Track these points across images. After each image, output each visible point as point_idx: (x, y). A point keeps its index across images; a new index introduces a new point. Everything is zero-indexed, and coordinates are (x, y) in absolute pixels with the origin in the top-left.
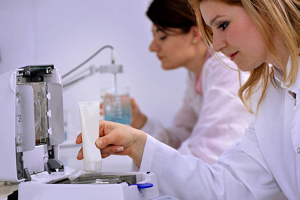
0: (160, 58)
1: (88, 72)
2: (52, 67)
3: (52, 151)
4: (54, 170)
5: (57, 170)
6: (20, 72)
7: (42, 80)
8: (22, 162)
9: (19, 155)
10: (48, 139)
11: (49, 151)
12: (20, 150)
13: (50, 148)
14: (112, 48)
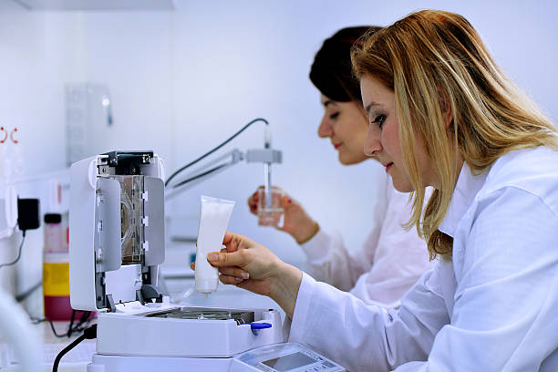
0: (337, 146)
1: (229, 159)
2: (151, 154)
3: (149, 274)
4: (149, 300)
5: (154, 300)
6: (103, 160)
7: (138, 173)
8: (104, 286)
9: (100, 276)
10: (143, 257)
11: (143, 274)
12: (100, 269)
13: (146, 270)
14: (267, 123)
